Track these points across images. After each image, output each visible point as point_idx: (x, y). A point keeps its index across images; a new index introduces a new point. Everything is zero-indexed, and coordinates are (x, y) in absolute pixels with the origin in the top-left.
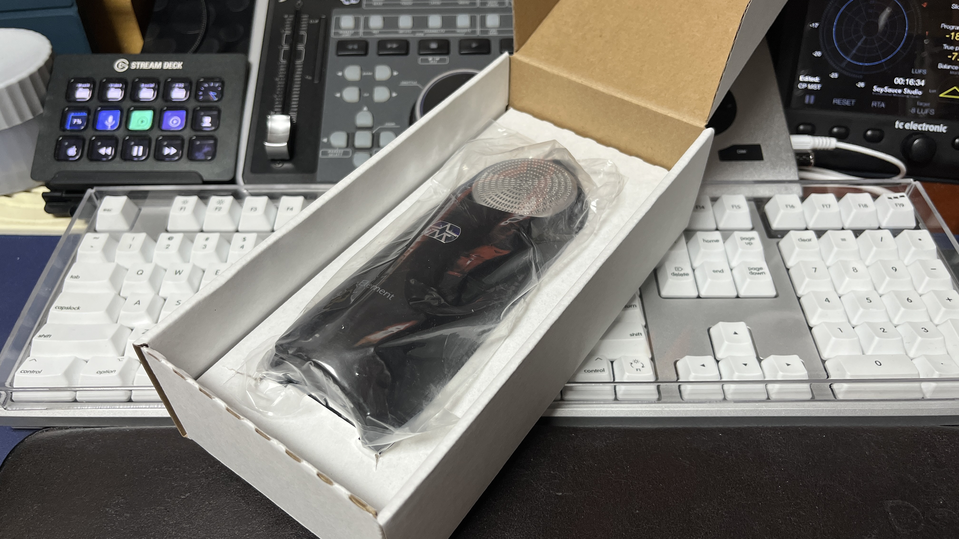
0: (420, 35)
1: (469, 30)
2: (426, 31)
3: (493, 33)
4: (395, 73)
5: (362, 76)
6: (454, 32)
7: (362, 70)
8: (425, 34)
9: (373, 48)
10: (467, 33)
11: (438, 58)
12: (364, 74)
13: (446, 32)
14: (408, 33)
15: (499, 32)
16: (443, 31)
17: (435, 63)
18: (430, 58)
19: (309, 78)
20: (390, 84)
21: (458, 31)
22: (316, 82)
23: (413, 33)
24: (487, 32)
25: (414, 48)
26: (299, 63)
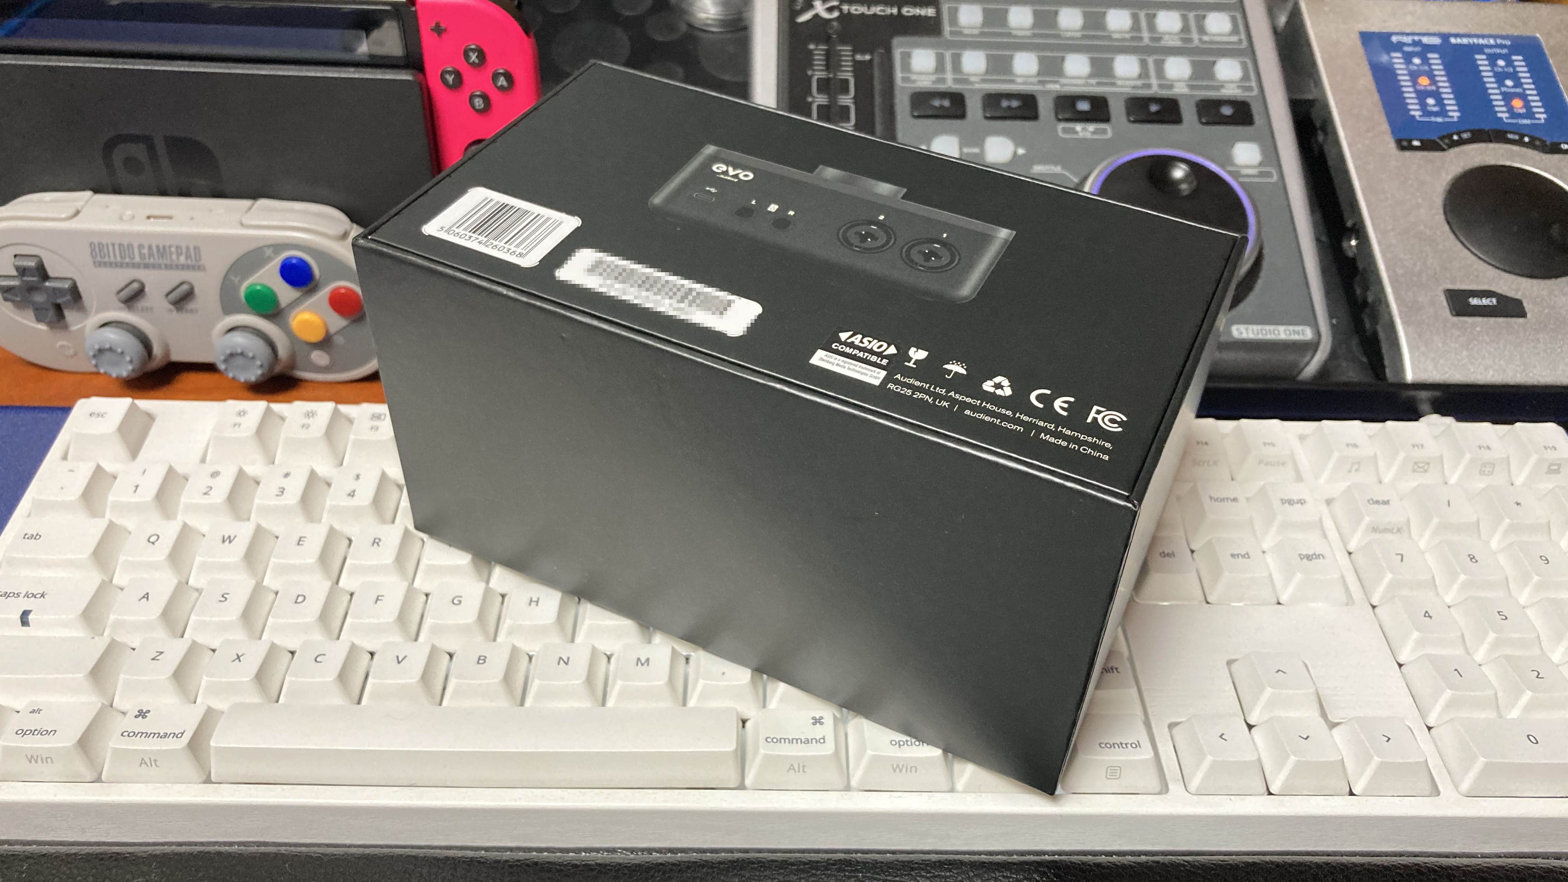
0: (1055, 87)
1: (1139, 83)
2: (1063, 81)
3: (1180, 90)
4: (1021, 151)
6: (1113, 84)
7: (961, 142)
8: (1063, 85)
9: (974, 107)
10: (1134, 87)
11: (1091, 127)
13: (1099, 84)
14: (1031, 84)
15: (1192, 87)
16: (1093, 81)
17: (1088, 135)
18: (1079, 127)
21: (1119, 83)
23: (1041, 82)
24: (1171, 87)
25: (1046, 108)
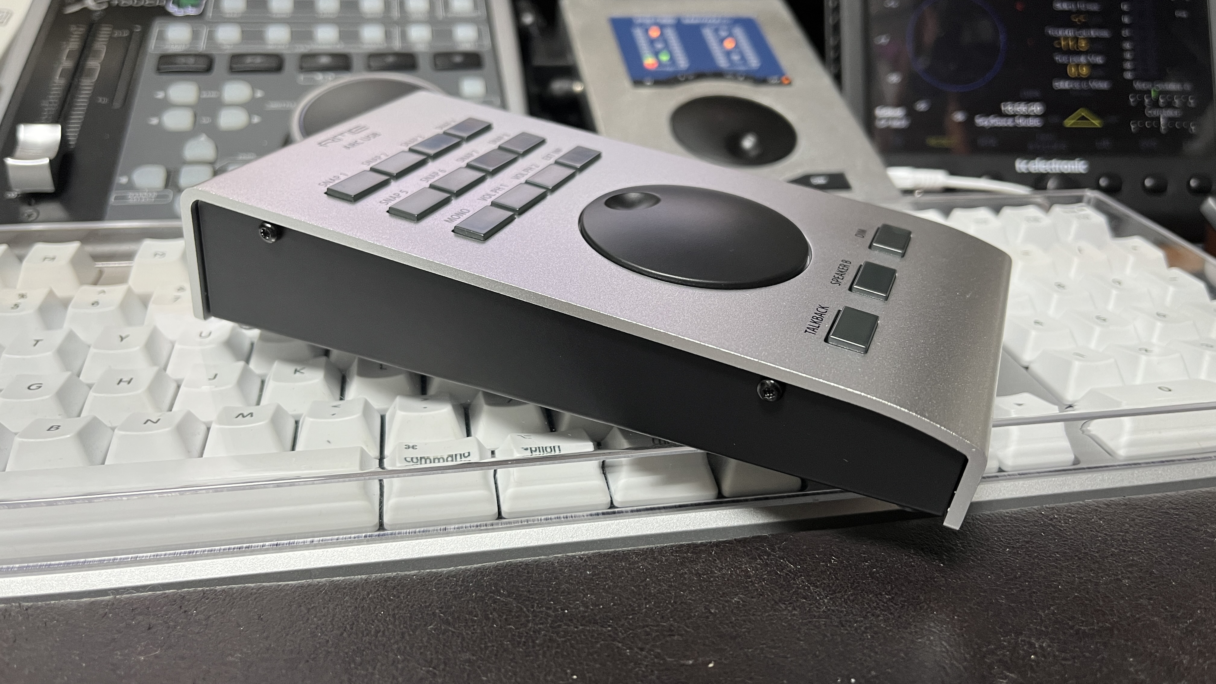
0: (303, 48)
1: (383, 44)
2: (312, 45)
3: (421, 47)
4: (259, 94)
5: (200, 100)
6: (358, 45)
7: (200, 89)
8: (311, 49)
9: (220, 66)
10: (379, 48)
11: (332, 76)
12: (205, 95)
13: (344, 46)
14: (282, 47)
15: (430, 46)
16: (341, 45)
17: (328, 80)
18: (319, 75)
19: (102, 100)
20: (250, 106)
21: (364, 46)
22: (117, 105)
23: (290, 46)
24: (412, 46)
25: (290, 66)
26: (87, 84)
